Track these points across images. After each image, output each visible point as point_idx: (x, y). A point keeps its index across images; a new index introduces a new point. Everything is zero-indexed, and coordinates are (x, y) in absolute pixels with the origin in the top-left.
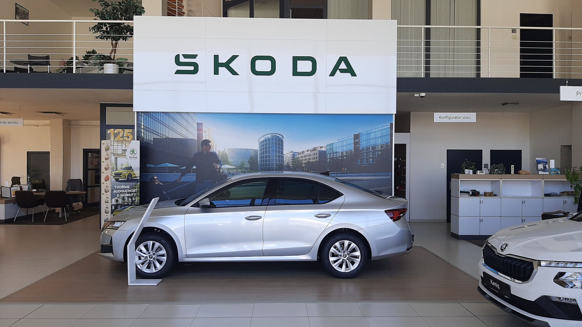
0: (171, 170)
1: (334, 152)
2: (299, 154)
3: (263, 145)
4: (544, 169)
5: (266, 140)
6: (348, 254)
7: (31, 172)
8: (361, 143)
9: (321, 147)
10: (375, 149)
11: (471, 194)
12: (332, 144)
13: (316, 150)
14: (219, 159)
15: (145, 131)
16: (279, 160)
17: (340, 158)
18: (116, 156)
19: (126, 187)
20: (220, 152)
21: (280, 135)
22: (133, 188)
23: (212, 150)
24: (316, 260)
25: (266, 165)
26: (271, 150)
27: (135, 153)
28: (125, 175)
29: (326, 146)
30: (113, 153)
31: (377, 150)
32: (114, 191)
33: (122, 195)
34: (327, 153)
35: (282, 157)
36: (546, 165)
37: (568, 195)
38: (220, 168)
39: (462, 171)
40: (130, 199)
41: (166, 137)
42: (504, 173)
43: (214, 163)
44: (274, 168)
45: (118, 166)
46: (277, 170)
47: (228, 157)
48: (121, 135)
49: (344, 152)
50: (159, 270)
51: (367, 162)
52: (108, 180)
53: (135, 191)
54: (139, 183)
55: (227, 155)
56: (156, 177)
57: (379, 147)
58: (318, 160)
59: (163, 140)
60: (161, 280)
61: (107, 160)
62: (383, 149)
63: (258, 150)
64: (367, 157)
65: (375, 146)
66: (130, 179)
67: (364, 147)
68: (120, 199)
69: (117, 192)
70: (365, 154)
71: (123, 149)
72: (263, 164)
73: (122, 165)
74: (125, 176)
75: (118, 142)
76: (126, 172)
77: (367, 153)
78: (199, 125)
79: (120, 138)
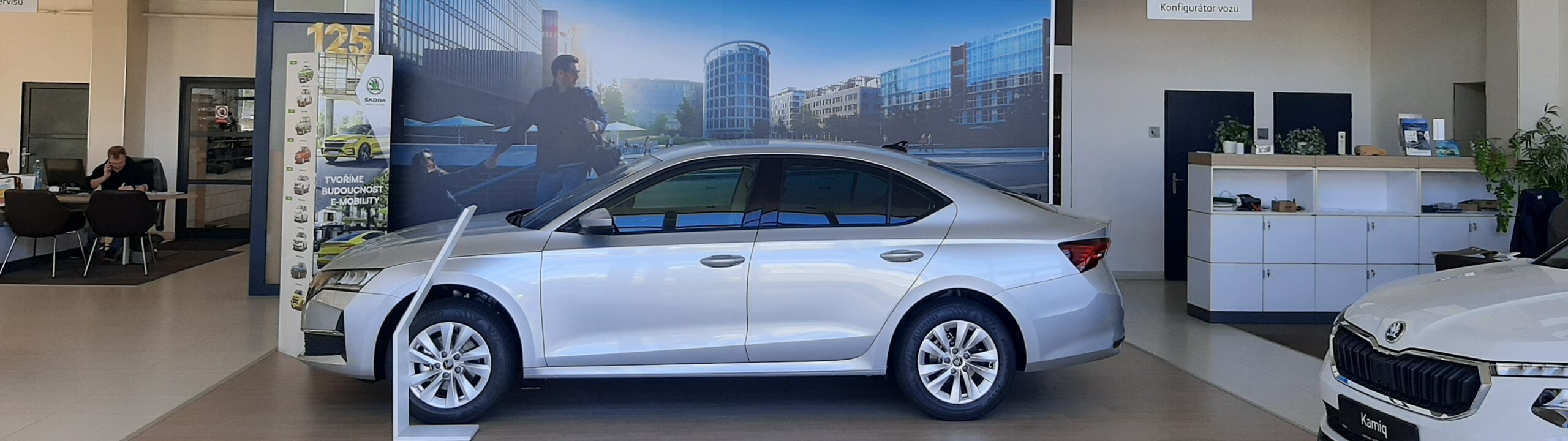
0: (471, 135)
1: (901, 91)
2: (809, 94)
3: (717, 71)
4: (1419, 143)
5: (723, 59)
6: (966, 356)
7: (30, 140)
8: (970, 69)
9: (868, 79)
10: (1006, 85)
11: (1240, 205)
12: (895, 71)
13: (853, 85)
14: (599, 107)
15: (402, 30)
16: (758, 111)
17: (916, 108)
18: (331, 97)
19: (353, 180)
20: (602, 87)
21: (761, 45)
22: (372, 184)
23: (580, 84)
24: (885, 374)
25: (723, 124)
26: (736, 85)
27: (381, 88)
28: (353, 148)
29: (879, 76)
30: (323, 89)
31: (1009, 89)
32: (323, 191)
33: (343, 200)
34: (883, 94)
35: (767, 103)
36: (1424, 132)
37: (1479, 210)
38: (602, 131)
39: (1217, 145)
40: (364, 212)
41: (459, 47)
42: (1322, 152)
43: (585, 119)
44: (745, 133)
45: (334, 123)
46: (750, 138)
47: (623, 101)
48: (341, 40)
49: (925, 92)
50: (472, 401)
51: (985, 119)
52: (305, 162)
53: (377, 191)
54: (388, 169)
55: (622, 96)
56: (427, 155)
57: (1015, 82)
58: (858, 112)
59: (451, 55)
60: (478, 426)
61: (303, 106)
62: (1024, 85)
63: (702, 83)
64: (985, 106)
65: (1006, 78)
66: (364, 159)
67: (978, 81)
68: (337, 210)
69: (331, 191)
70: (979, 99)
71: (349, 77)
72: (717, 122)
73: (346, 120)
74: (354, 152)
75: (337, 58)
76: (356, 140)
77: (985, 95)
78: (547, 17)
79: (340, 47)
